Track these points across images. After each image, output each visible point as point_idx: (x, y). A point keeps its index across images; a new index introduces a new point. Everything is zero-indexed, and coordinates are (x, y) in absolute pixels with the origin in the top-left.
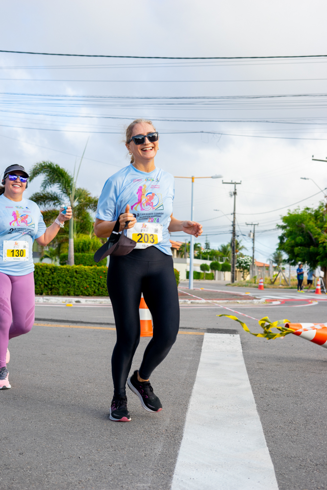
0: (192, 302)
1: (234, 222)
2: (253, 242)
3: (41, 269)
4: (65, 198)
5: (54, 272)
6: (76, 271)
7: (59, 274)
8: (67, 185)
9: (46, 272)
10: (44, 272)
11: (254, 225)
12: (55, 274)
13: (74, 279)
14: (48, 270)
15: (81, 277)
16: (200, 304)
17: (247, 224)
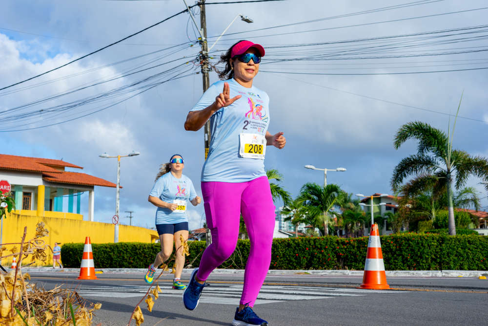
3: (427, 240)
4: (440, 162)
5: (443, 243)
6: (469, 241)
7: (448, 245)
8: (440, 147)
9: (433, 243)
10: (430, 244)
12: (444, 245)
13: (467, 250)
14: (435, 241)
15: (475, 248)
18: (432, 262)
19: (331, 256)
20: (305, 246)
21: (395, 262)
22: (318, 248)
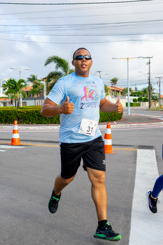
0: (130, 125)
1: (149, 77)
2: (160, 87)
8: (65, 68)
11: (160, 78)
16: (134, 126)
17: (156, 78)
18: (57, 120)
19: (15, 118)
20: (4, 114)
21: (42, 120)
22: (10, 114)
